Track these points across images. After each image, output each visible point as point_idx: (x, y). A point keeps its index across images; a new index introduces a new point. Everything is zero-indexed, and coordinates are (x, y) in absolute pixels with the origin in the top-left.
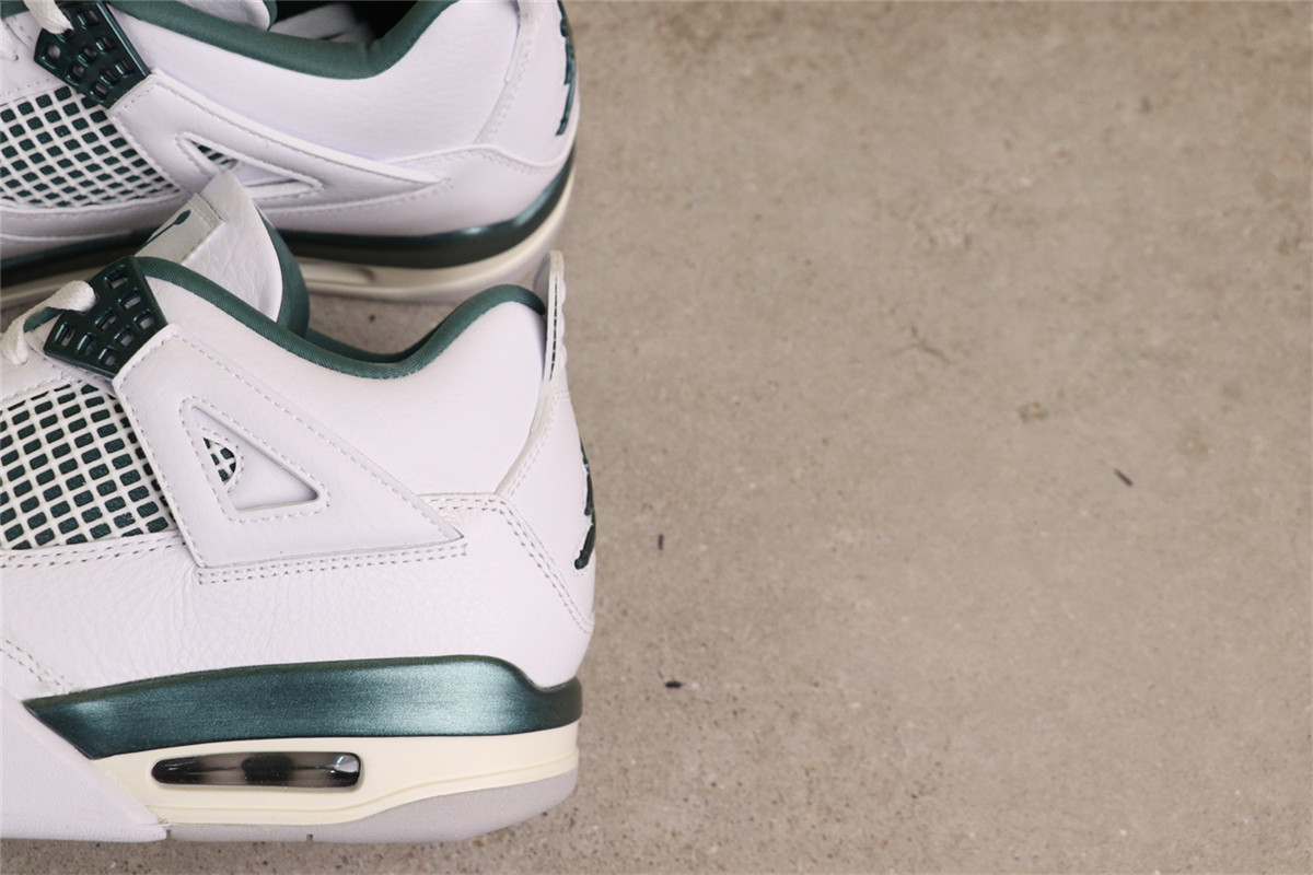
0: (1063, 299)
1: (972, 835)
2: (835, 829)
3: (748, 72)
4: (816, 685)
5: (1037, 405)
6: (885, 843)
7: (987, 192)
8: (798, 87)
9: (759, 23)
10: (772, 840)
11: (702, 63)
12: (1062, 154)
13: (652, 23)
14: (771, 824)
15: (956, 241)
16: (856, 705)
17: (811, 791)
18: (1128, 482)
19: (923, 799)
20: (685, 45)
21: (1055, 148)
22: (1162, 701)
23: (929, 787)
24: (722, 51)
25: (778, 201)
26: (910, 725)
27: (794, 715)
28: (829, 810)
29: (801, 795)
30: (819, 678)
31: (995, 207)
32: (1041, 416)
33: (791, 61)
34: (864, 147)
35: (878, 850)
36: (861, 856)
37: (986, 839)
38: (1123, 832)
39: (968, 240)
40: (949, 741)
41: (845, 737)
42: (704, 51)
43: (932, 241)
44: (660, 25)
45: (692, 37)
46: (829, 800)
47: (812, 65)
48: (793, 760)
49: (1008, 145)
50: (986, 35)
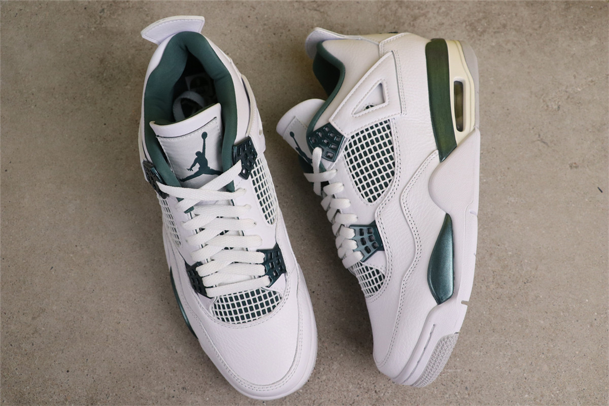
0: (587, 130)
1: (541, 297)
2: (500, 290)
3: (494, 44)
4: (499, 245)
5: (575, 163)
6: (515, 296)
7: (567, 92)
8: (509, 51)
9: (498, 28)
10: (481, 292)
11: (480, 40)
12: (592, 81)
13: (464, 25)
14: (481, 287)
15: (555, 107)
16: (510, 253)
17: (494, 278)
18: (602, 192)
19: (527, 284)
20: (474, 33)
21: (590, 79)
22: (604, 262)
23: (530, 281)
24: (486, 36)
25: (500, 88)
26: (526, 261)
27: (491, 254)
28: (499, 284)
29: (491, 279)
30: (500, 244)
31: (568, 97)
32: (576, 167)
33: (508, 42)
34: (529, 73)
35: (512, 298)
36: (507, 299)
37: (545, 298)
38: (587, 301)
39: (559, 107)
40: (537, 267)
41: (506, 262)
42: (480, 36)
43: (547, 106)
44: (466, 25)
45: (476, 31)
46: (499, 281)
47: (514, 44)
48: (489, 268)
49: (575, 77)
50: (571, 39)
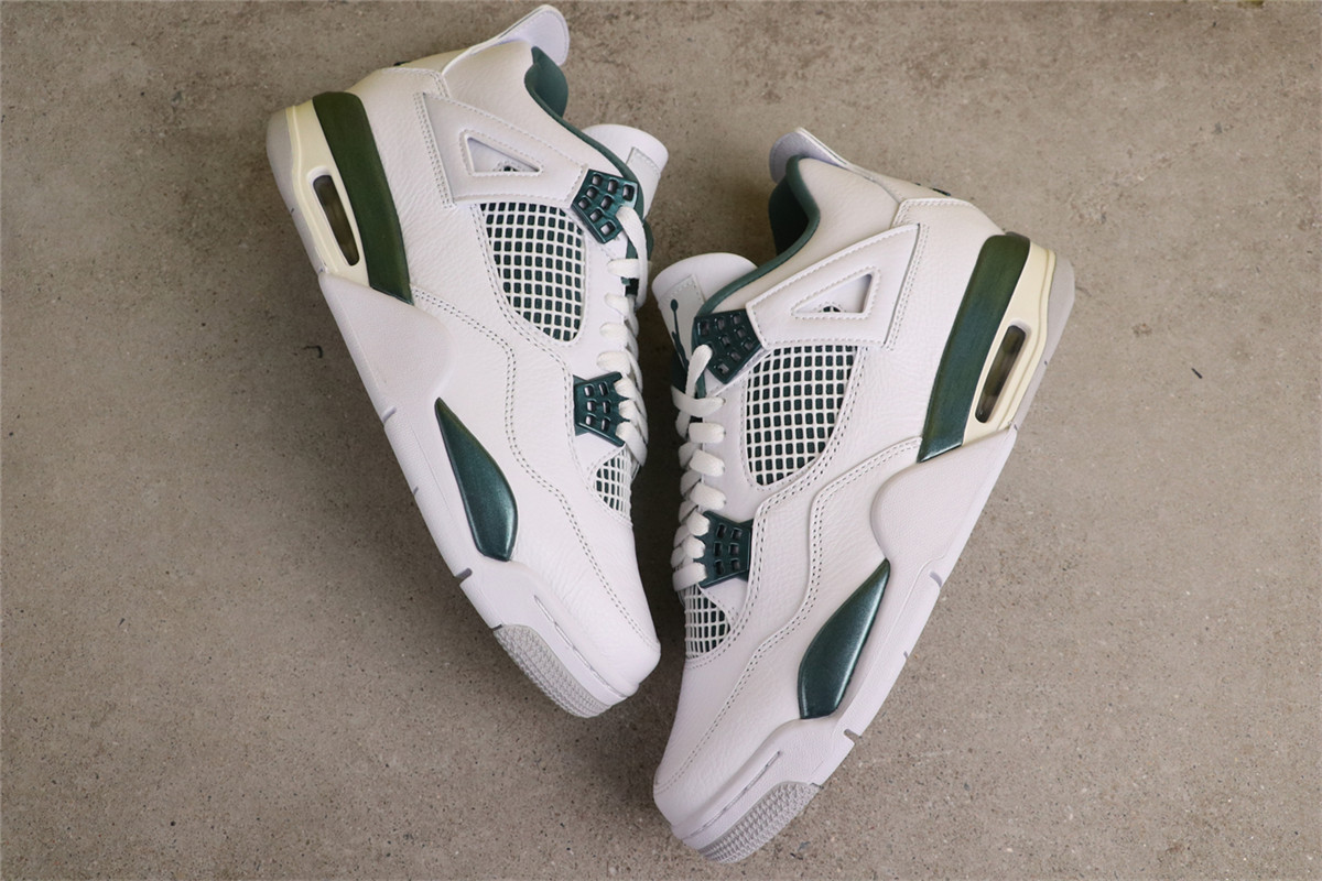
0: (1163, 257)
1: (1098, 593)
2: (1016, 588)
3: (965, 102)
4: (1007, 500)
5: (1144, 325)
6: (1046, 597)
7: (1117, 185)
8: (998, 112)
9: (973, 69)
10: (979, 594)
11: (937, 95)
12: (1164, 160)
13: (904, 68)
14: (979, 585)
15: (1097, 217)
16: (1031, 513)
17: (1003, 565)
18: (1200, 377)
19: (1070, 571)
20: (926, 82)
21: (1160, 156)
22: (1215, 514)
23: (1073, 564)
24: (949, 87)
25: (985, 188)
26: (1063, 526)
27: (994, 518)
28: (1013, 576)
29: (997, 568)
30: (1008, 496)
31: (1121, 195)
32: (1148, 332)
33: (993, 94)
34: (1039, 153)
35: (1042, 601)
36: (1032, 605)
37: (1106, 596)
38: (1188, 593)
39: (1104, 217)
40: (1086, 535)
41: (1024, 532)
42: (938, 87)
43: (1081, 216)
44: (909, 69)
45: (929, 77)
46: (1014, 571)
47: (1007, 98)
48: (992, 546)
49: (1130, 153)
50: (1117, 79)
